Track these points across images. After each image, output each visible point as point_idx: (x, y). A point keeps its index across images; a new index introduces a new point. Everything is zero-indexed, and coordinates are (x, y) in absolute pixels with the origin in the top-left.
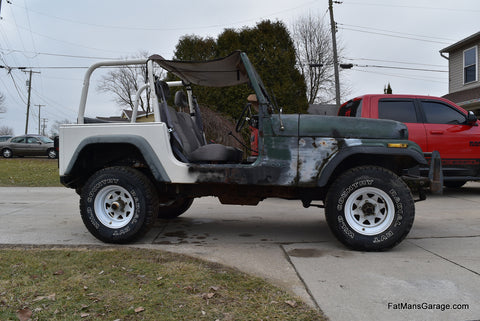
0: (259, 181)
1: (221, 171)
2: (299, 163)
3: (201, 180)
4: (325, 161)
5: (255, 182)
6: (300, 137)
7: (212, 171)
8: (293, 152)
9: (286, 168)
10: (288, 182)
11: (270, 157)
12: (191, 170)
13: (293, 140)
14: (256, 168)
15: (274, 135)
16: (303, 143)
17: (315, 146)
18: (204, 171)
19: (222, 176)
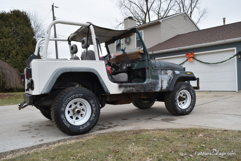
0: (149, 90)
1: (133, 86)
2: (162, 81)
3: (125, 91)
4: (170, 80)
5: (147, 91)
6: (162, 70)
7: (130, 87)
8: (160, 76)
9: (157, 83)
10: (158, 90)
11: (152, 78)
12: (120, 87)
13: (159, 71)
14: (147, 84)
15: (153, 69)
16: (163, 72)
17: (167, 74)
18: (126, 87)
19: (134, 89)
